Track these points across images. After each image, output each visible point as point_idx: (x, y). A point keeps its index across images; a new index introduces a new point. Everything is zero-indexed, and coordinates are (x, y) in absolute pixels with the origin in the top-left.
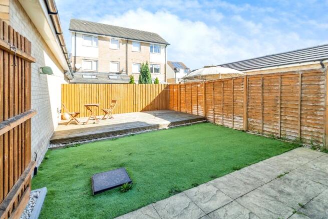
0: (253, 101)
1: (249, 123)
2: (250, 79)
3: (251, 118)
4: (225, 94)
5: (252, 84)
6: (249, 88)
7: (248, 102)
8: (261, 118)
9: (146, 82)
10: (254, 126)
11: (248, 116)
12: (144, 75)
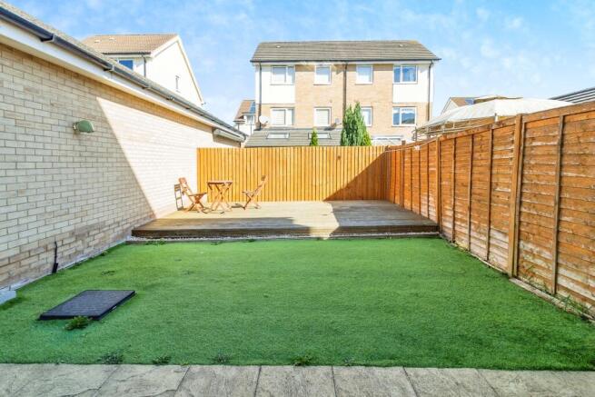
0: (535, 190)
1: (523, 255)
2: (529, 126)
3: (527, 240)
4: (475, 169)
5: (533, 139)
6: (527, 153)
7: (521, 193)
8: (552, 243)
9: (352, 143)
10: (535, 266)
11: (519, 236)
12: (351, 130)
